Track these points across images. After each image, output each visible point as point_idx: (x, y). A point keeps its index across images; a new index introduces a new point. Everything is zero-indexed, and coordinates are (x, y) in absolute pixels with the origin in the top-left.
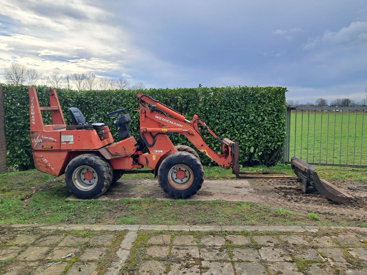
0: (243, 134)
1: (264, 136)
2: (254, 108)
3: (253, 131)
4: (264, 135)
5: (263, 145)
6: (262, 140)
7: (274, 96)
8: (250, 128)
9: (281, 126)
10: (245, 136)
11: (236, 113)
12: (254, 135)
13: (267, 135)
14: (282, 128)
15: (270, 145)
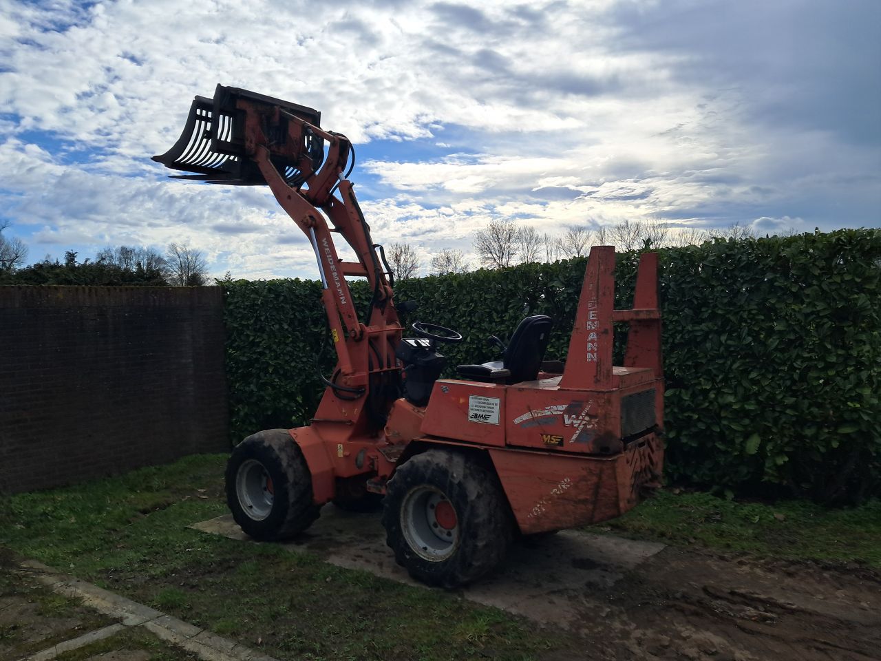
0: (724, 393)
1: (790, 401)
2: (756, 307)
3: (754, 382)
4: (792, 396)
5: (786, 432)
6: (782, 412)
7: (822, 263)
8: (746, 372)
9: (849, 369)
10: (731, 399)
11: (703, 326)
12: (760, 398)
13: (801, 398)
14: (852, 377)
15: (809, 432)
